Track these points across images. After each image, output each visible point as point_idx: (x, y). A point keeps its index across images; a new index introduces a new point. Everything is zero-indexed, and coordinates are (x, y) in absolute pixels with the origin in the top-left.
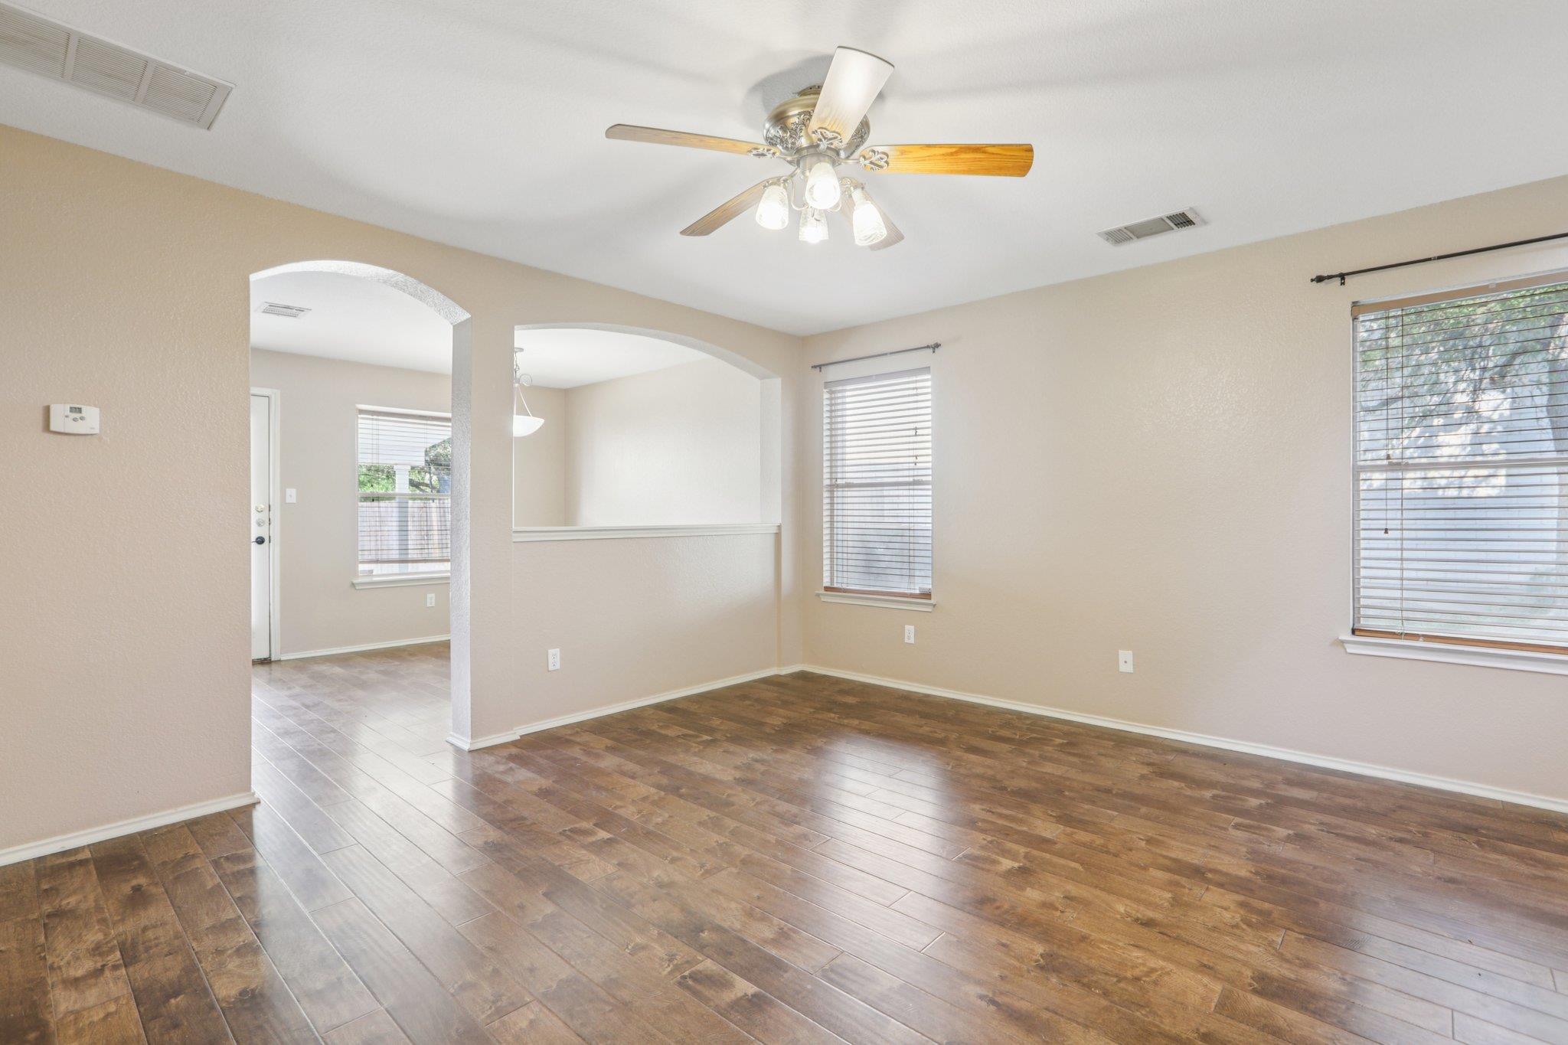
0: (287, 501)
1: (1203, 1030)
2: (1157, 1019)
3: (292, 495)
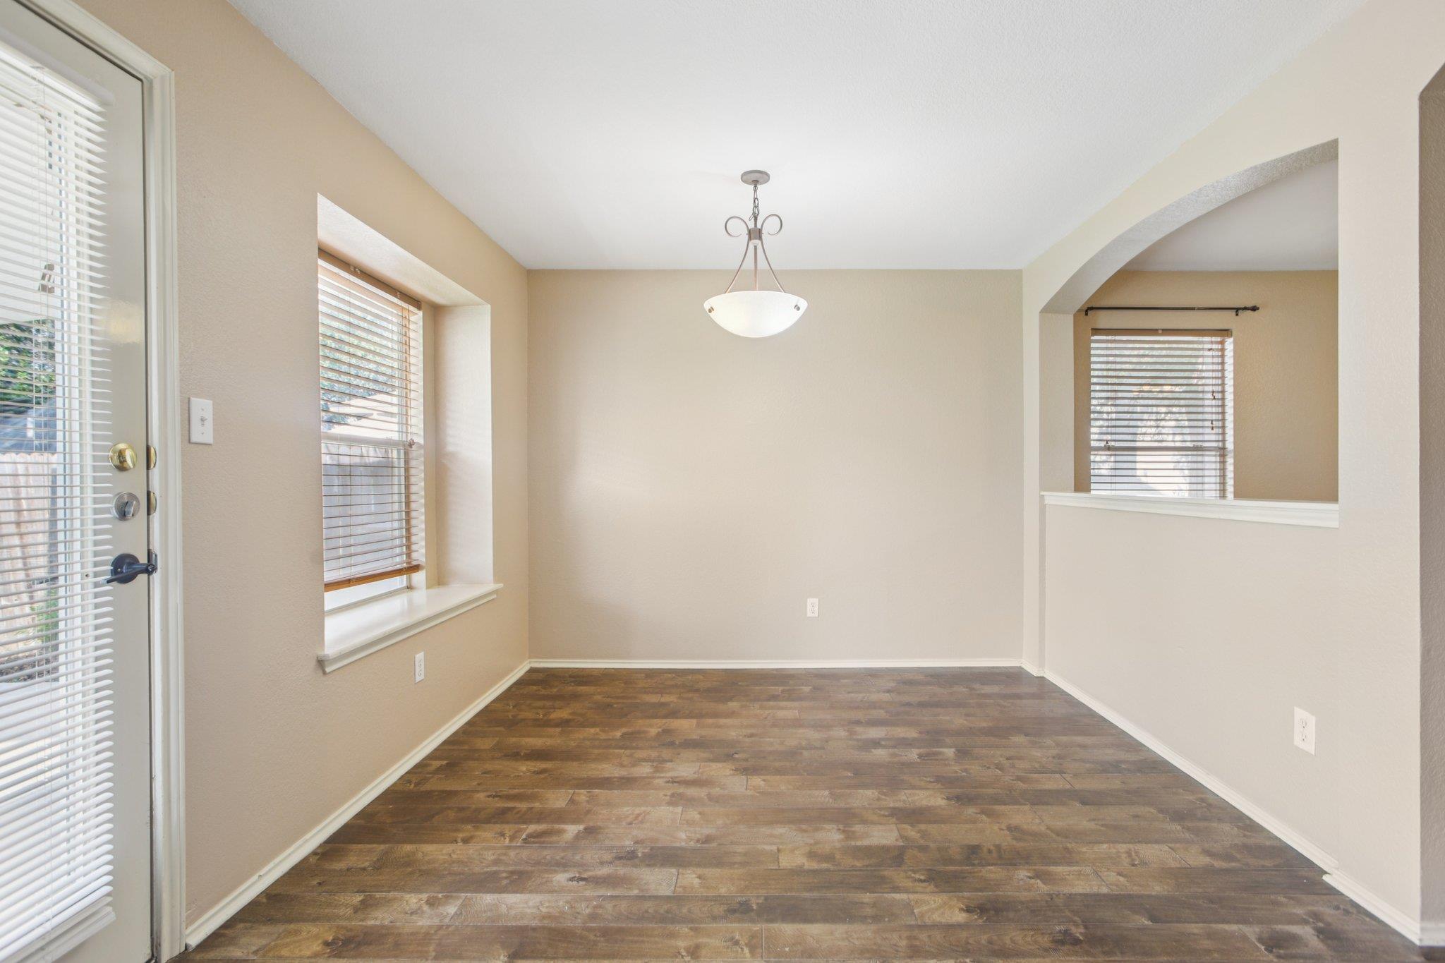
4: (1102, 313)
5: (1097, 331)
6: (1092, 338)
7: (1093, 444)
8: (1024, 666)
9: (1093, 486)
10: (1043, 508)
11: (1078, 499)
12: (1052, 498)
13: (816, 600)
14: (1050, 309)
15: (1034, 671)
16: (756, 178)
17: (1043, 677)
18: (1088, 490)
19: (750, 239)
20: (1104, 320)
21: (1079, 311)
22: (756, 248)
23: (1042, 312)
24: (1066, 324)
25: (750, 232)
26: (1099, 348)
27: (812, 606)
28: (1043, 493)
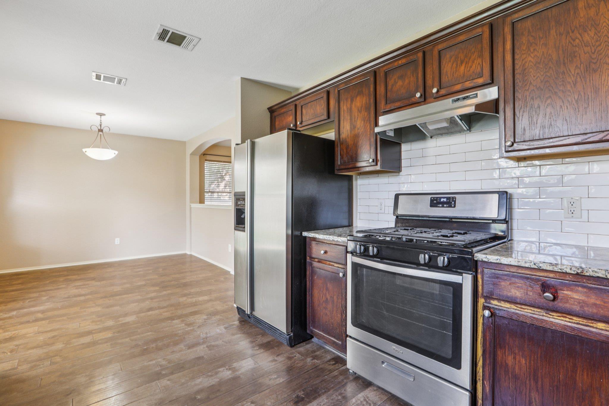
4: (208, 156)
5: (206, 160)
6: (205, 162)
7: (205, 191)
8: (187, 253)
9: (205, 202)
10: (191, 208)
11: (201, 206)
12: (193, 205)
13: (119, 239)
14: (193, 154)
15: (189, 253)
16: (101, 115)
17: (191, 254)
18: (204, 203)
19: (99, 132)
20: (208, 157)
21: (201, 154)
22: (101, 135)
23: (191, 154)
24: (197, 158)
25: (99, 130)
26: (207, 164)
27: (117, 241)
28: (190, 204)
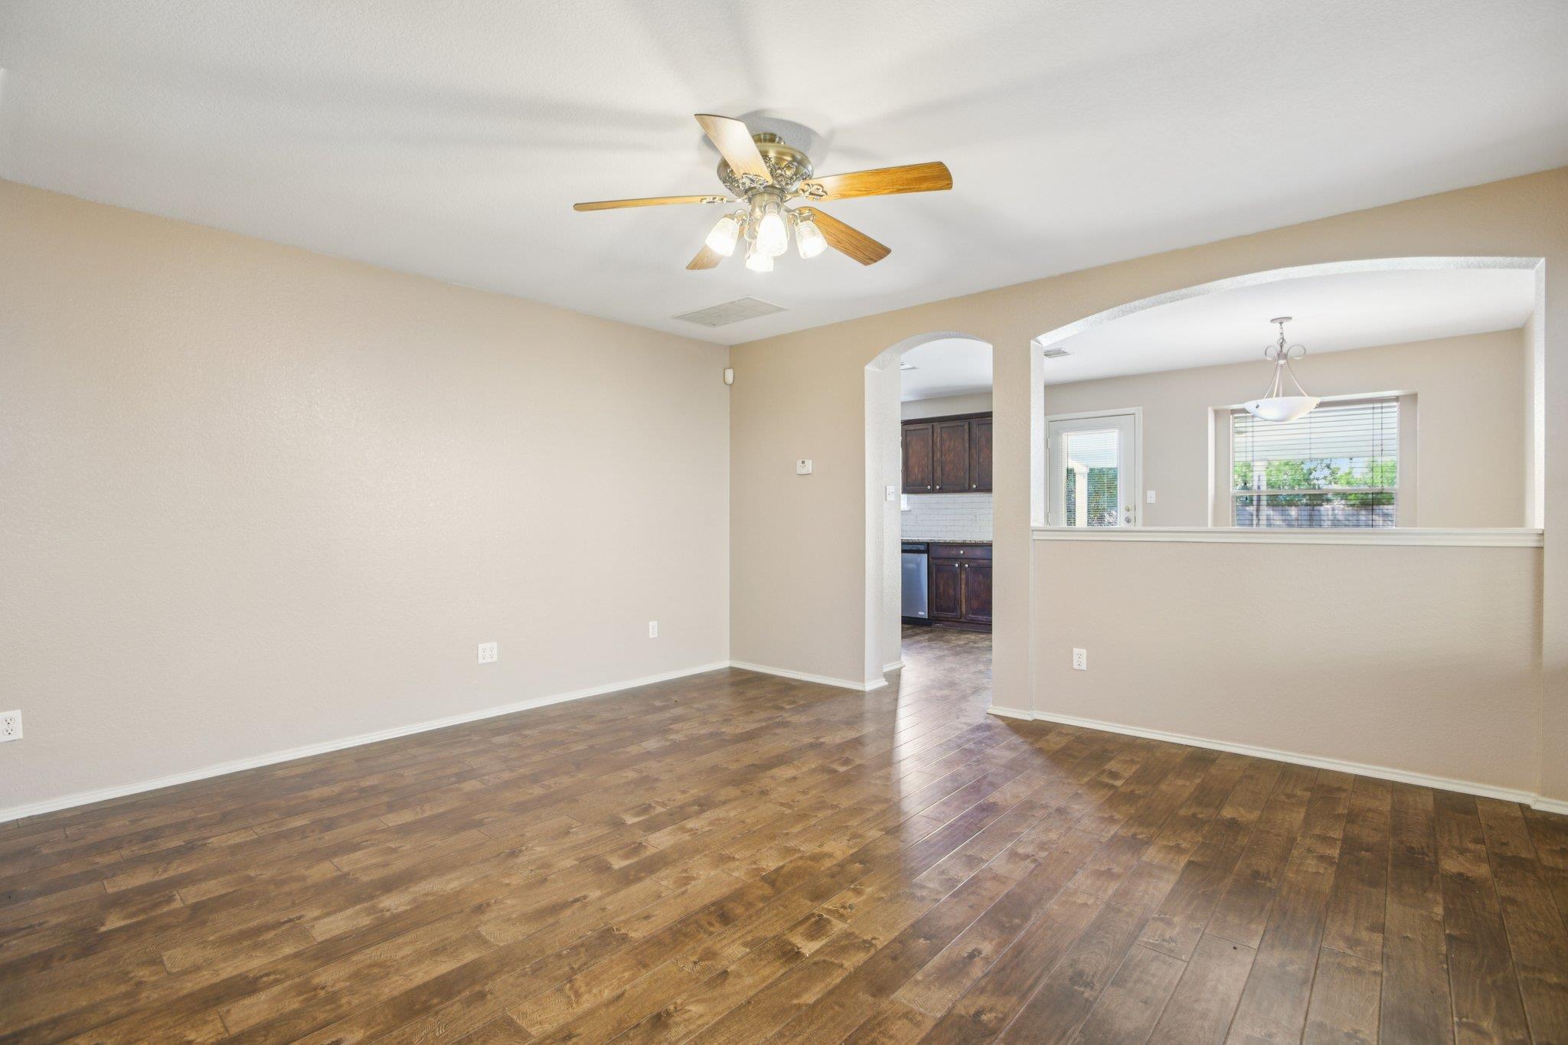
0: (1148, 502)
1: (489, 997)
2: (516, 975)
3: (1152, 496)
